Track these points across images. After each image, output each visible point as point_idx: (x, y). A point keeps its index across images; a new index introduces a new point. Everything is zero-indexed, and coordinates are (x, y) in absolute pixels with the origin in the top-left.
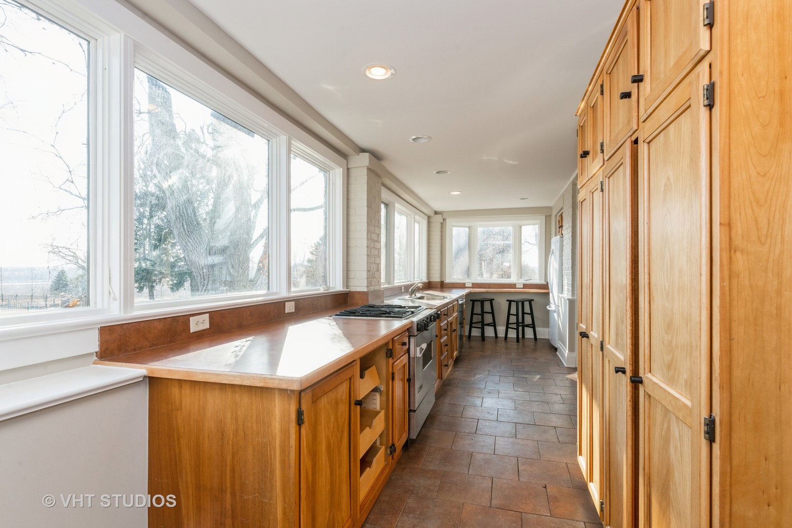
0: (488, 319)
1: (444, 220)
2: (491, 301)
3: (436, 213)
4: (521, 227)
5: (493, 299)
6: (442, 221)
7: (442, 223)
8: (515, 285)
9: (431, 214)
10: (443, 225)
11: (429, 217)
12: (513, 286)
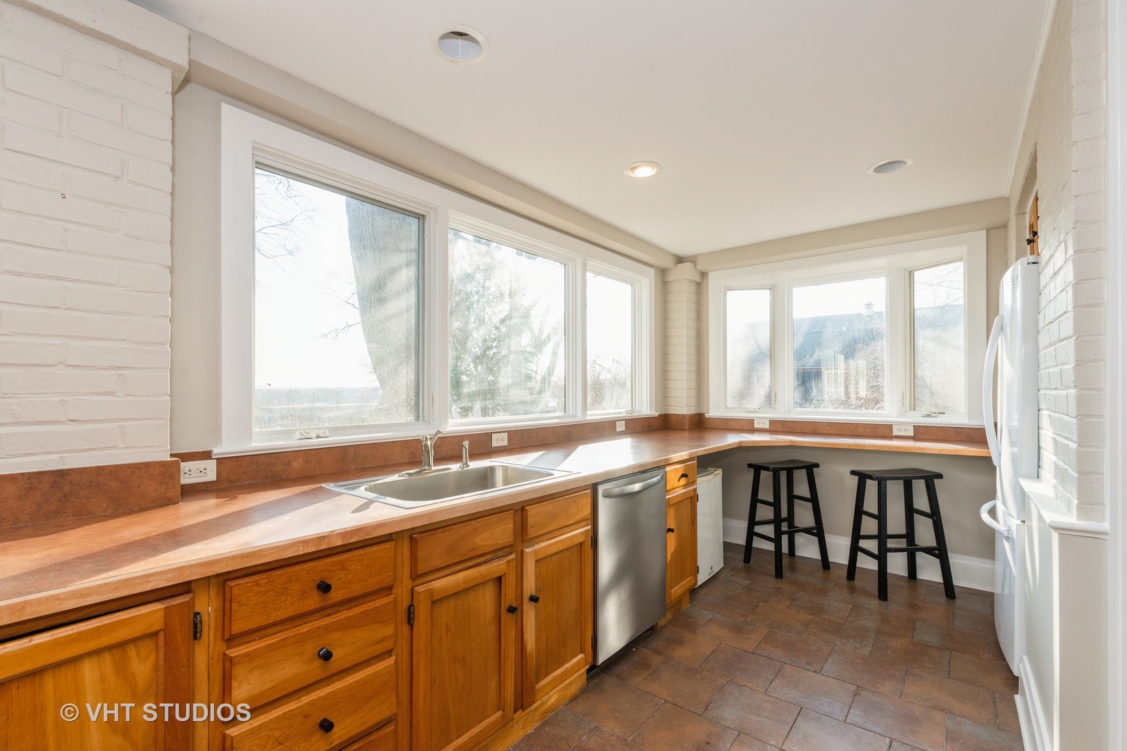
0: (804, 516)
1: (704, 275)
2: (810, 468)
3: (680, 260)
4: (911, 273)
5: (817, 465)
6: (698, 280)
7: (699, 284)
8: (889, 427)
9: (667, 263)
10: (700, 286)
11: (663, 272)
12: (883, 431)
